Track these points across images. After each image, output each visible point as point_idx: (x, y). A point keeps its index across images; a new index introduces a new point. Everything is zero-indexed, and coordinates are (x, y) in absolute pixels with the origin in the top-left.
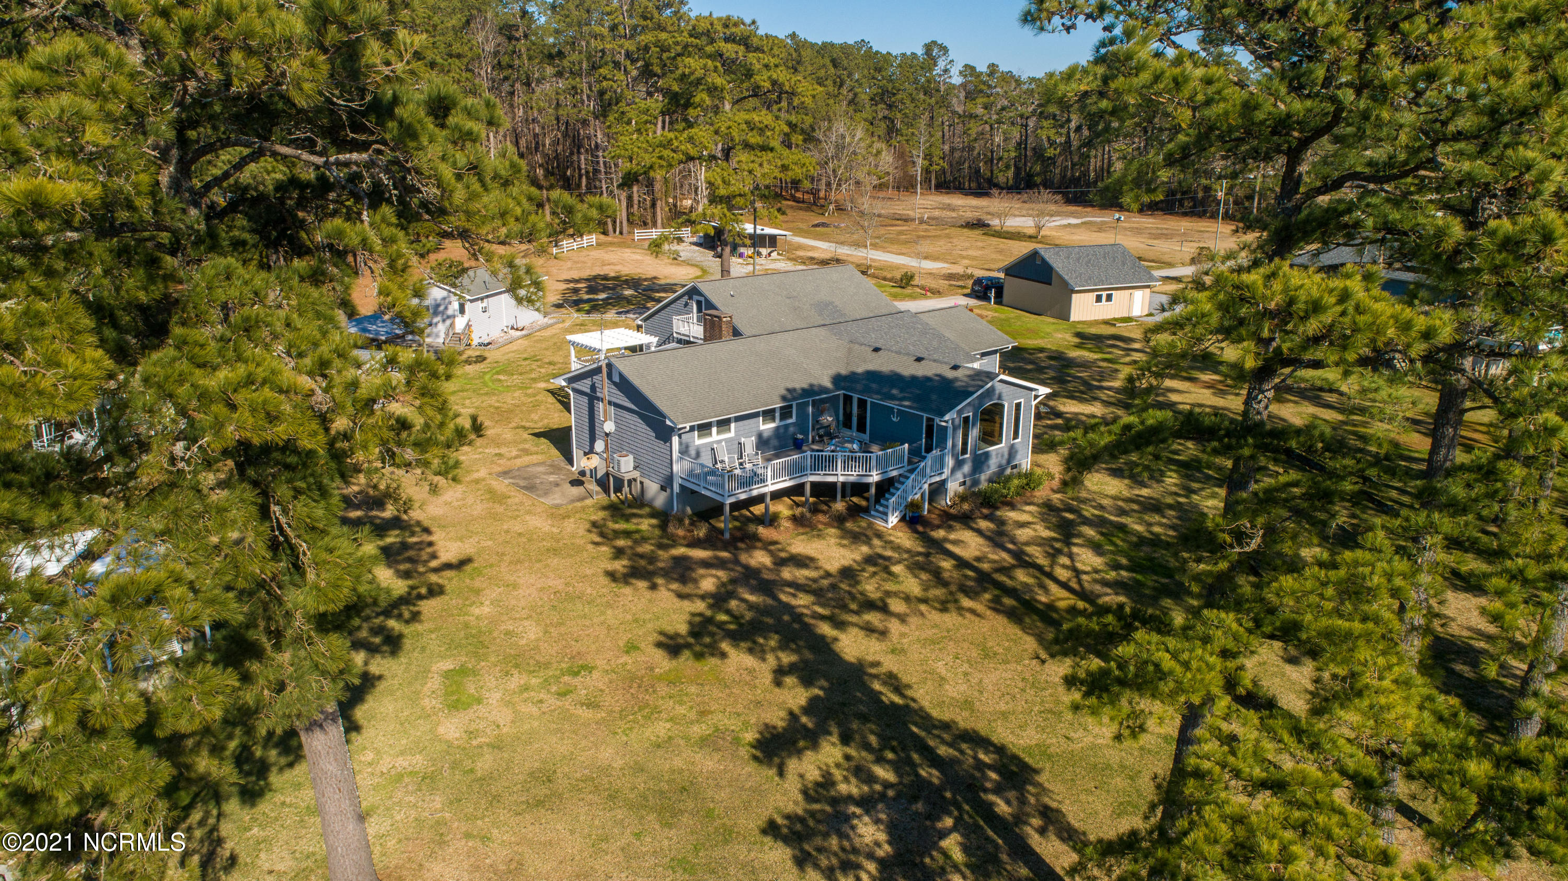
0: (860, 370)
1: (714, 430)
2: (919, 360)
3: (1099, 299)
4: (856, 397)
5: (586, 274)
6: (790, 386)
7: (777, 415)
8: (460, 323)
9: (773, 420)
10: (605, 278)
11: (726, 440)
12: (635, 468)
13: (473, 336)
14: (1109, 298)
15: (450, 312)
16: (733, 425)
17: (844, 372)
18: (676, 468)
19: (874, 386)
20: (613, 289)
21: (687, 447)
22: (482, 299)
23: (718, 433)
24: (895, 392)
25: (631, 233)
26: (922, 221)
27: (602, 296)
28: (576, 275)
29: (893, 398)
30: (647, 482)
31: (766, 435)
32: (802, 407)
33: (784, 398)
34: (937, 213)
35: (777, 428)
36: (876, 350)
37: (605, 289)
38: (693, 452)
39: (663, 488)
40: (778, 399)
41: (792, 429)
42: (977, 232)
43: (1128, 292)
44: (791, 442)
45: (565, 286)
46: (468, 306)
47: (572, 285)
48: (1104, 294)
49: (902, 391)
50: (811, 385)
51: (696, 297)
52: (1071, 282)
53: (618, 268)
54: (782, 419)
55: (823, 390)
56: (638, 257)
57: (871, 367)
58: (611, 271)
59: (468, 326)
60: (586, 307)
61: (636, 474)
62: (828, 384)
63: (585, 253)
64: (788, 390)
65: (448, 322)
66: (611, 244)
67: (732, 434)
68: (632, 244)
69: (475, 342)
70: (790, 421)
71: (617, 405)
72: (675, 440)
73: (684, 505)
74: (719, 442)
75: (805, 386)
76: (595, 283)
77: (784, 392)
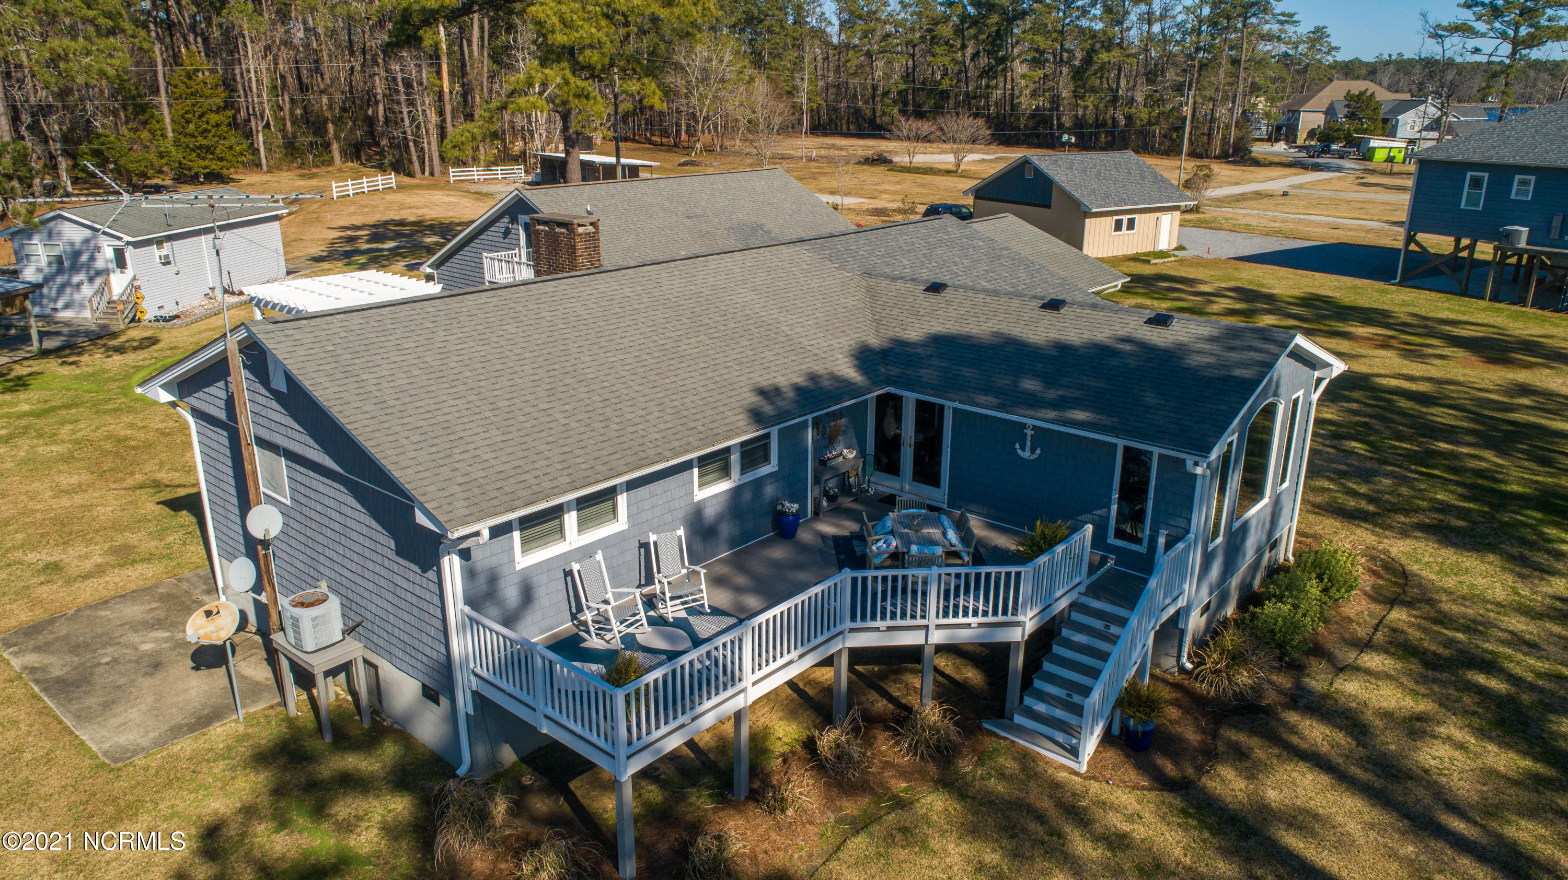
0: (914, 334)
1: (571, 519)
2: (1054, 305)
3: (1118, 226)
4: (910, 398)
5: (372, 219)
6: (764, 381)
7: (735, 458)
8: (118, 283)
9: (725, 472)
10: (402, 223)
11: (603, 544)
12: (349, 631)
13: (144, 305)
14: (1131, 225)
15: (99, 264)
16: (622, 500)
17: (874, 341)
18: (459, 645)
19: (967, 372)
20: (408, 236)
21: (493, 579)
22: (159, 242)
23: (582, 525)
24: (1030, 385)
25: (445, 173)
26: (810, 159)
27: (391, 244)
28: (358, 221)
29: (1033, 402)
30: (387, 669)
31: (710, 512)
32: (791, 438)
33: (757, 416)
34: (823, 152)
35: (736, 492)
36: (936, 288)
37: (398, 235)
38: (511, 593)
39: (430, 694)
40: (742, 420)
41: (769, 490)
42: (880, 169)
43: (1153, 216)
44: (767, 521)
45: (337, 234)
46: (129, 253)
47: (349, 233)
48: (1125, 218)
49: (1049, 382)
50: (813, 377)
51: (523, 218)
52: (1085, 201)
53: (421, 212)
54: (744, 469)
55: (844, 388)
56: (453, 199)
57: (938, 327)
58: (410, 216)
59: (134, 287)
60: (362, 259)
61: (354, 650)
62: (849, 371)
63: (379, 196)
64: (761, 392)
65: (99, 281)
66: (418, 187)
67: (621, 524)
68: (446, 186)
69: (149, 315)
70: (765, 470)
71: (291, 456)
72: (452, 565)
73: (494, 744)
74: (586, 553)
75: (799, 380)
76: (380, 232)
77: (753, 399)
